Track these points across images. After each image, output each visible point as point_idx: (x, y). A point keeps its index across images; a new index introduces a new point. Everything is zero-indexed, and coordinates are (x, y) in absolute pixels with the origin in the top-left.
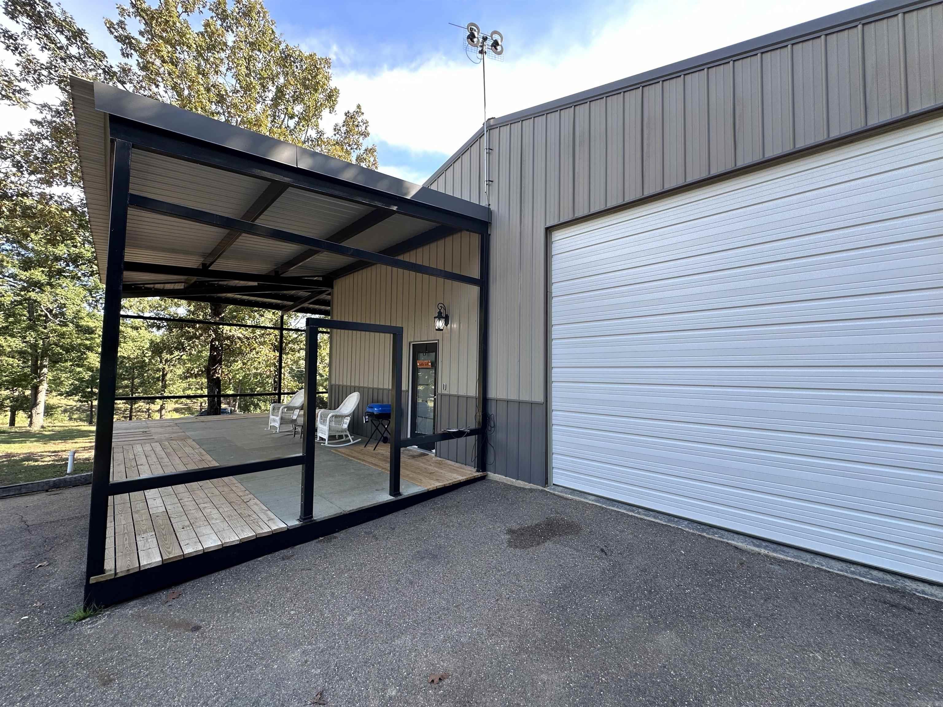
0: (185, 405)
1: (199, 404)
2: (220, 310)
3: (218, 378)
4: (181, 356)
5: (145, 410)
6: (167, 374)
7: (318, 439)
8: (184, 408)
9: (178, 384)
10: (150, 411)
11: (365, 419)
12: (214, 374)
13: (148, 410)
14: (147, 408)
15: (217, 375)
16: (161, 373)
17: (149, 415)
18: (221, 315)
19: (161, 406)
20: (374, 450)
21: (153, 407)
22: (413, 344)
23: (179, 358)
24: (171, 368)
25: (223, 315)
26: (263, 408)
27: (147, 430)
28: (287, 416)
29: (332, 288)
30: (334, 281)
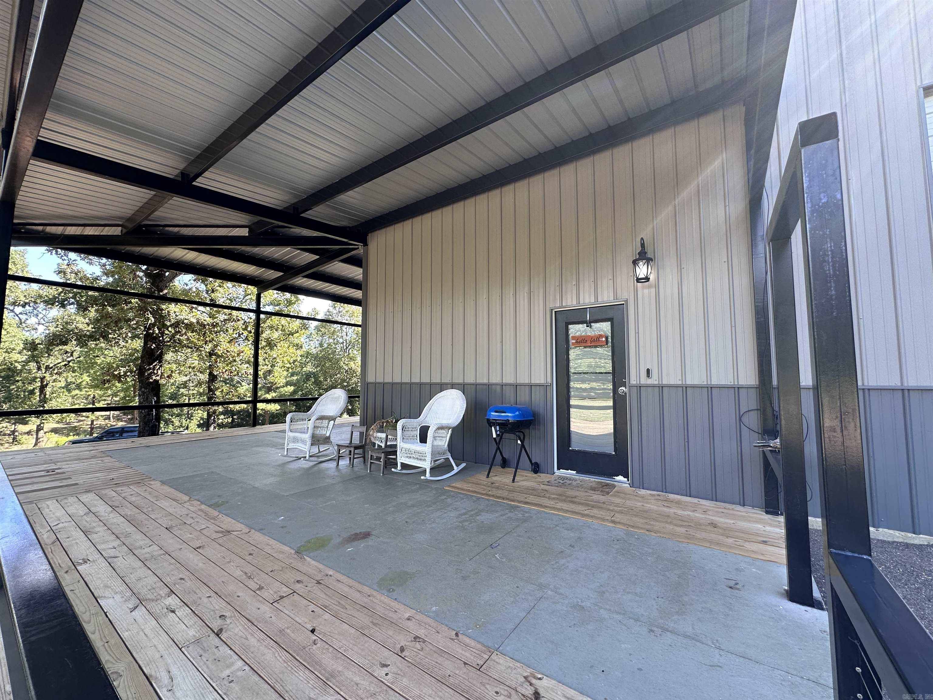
0: (67, 424)
1: (90, 423)
2: (161, 285)
3: (156, 381)
4: (69, 362)
5: (8, 432)
6: (47, 384)
7: (399, 467)
8: (65, 428)
9: (64, 398)
10: (16, 434)
11: (496, 431)
12: (150, 375)
13: (14, 432)
14: (13, 429)
15: (154, 377)
16: (39, 384)
17: (14, 439)
18: (162, 291)
19: (38, 426)
20: (513, 481)
21: (21, 428)
22: (555, 312)
23: (65, 365)
24: (54, 377)
25: (165, 291)
26: (177, 423)
27: (53, 467)
28: (319, 432)
29: (365, 244)
30: (369, 235)
